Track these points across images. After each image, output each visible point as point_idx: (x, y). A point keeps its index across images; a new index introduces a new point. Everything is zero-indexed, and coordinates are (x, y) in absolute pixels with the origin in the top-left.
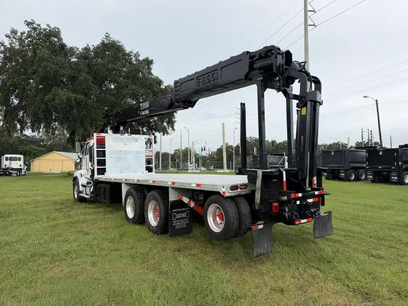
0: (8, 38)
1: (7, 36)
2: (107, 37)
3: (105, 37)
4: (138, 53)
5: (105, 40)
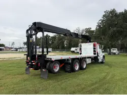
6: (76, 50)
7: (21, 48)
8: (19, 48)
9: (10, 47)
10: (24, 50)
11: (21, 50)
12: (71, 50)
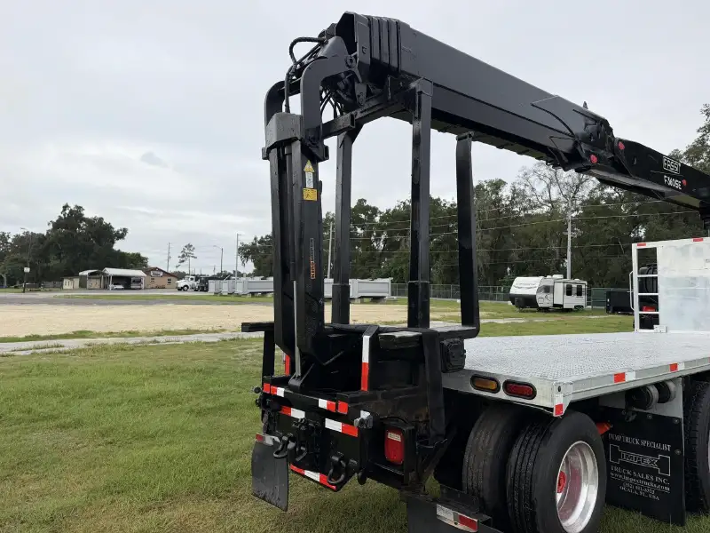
6: (547, 289)
7: (223, 276)
8: (213, 278)
9: (172, 270)
10: (239, 290)
11: (225, 286)
12: (514, 291)
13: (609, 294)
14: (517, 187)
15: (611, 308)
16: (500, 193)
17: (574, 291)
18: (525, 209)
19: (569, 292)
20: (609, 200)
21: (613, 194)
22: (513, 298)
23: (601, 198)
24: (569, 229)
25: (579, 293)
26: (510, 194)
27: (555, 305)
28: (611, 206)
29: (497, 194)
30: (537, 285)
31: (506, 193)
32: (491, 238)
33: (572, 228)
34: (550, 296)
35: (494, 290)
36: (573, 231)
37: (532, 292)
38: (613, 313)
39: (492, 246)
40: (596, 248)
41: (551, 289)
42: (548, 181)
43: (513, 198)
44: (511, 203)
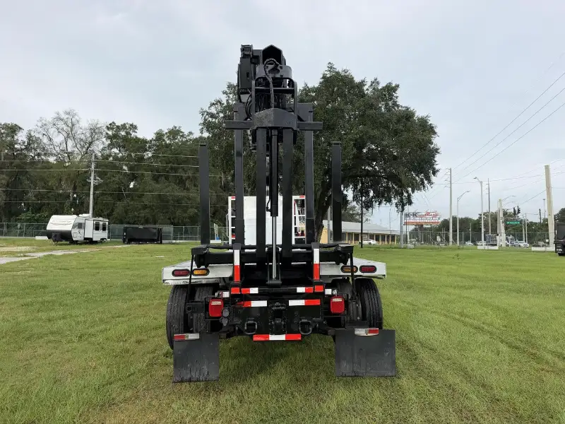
0: (225, 95)
1: (225, 93)
2: (331, 68)
3: (327, 69)
4: (376, 80)
5: (327, 73)
6: (80, 226)
12: (50, 227)
13: (125, 230)
14: (33, 134)
15: (127, 240)
16: (16, 137)
17: (101, 227)
18: (39, 155)
19: (97, 228)
20: (116, 158)
21: (118, 154)
22: (50, 234)
23: (110, 156)
24: (92, 178)
25: (104, 229)
26: (26, 140)
27: (85, 239)
28: (117, 163)
29: (13, 137)
30: (73, 222)
31: (21, 137)
32: (7, 178)
33: (95, 177)
34: (82, 231)
35: (8, 227)
36: (95, 179)
37: (68, 228)
38: (129, 242)
39: (8, 186)
40: (106, 194)
41: (83, 225)
42: (66, 135)
43: (29, 144)
44: (26, 148)
